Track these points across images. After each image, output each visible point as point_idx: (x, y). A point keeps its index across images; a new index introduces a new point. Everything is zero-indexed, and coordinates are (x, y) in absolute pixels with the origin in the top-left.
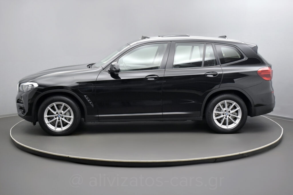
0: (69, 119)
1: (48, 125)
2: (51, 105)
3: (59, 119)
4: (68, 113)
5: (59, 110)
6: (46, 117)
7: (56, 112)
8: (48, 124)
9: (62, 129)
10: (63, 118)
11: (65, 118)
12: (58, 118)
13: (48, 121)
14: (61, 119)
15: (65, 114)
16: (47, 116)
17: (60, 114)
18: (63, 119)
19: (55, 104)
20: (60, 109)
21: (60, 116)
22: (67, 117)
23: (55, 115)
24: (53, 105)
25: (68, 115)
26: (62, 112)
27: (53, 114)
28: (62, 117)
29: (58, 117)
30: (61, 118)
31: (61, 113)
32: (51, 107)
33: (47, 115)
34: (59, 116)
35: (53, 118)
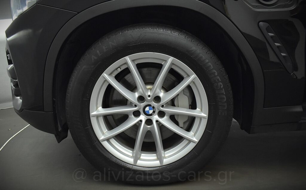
0: (186, 119)
1: (106, 144)
2: (116, 66)
3: (149, 122)
4: (185, 100)
5: (149, 87)
6: (97, 117)
7: (137, 95)
8: (108, 140)
9: (160, 158)
10: (165, 117)
11: (173, 118)
12: (143, 117)
13: (105, 130)
14: (157, 121)
15: (172, 103)
16: (101, 111)
17: (154, 104)
18: (165, 121)
19: (133, 61)
20: (152, 83)
21: (151, 112)
22: (179, 115)
23: (131, 104)
24: (123, 68)
25: (183, 107)
26: (162, 94)
27: (124, 102)
28: (162, 114)
29: (146, 114)
30: (155, 117)
31: (157, 99)
32: (116, 73)
33: (100, 108)
34: (147, 109)
35: (124, 118)
